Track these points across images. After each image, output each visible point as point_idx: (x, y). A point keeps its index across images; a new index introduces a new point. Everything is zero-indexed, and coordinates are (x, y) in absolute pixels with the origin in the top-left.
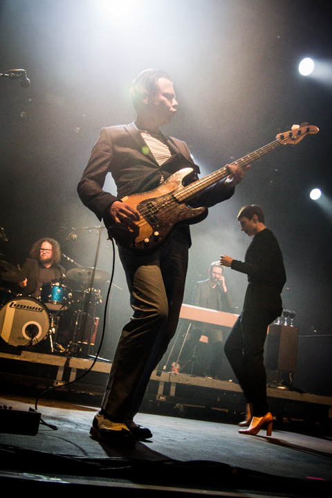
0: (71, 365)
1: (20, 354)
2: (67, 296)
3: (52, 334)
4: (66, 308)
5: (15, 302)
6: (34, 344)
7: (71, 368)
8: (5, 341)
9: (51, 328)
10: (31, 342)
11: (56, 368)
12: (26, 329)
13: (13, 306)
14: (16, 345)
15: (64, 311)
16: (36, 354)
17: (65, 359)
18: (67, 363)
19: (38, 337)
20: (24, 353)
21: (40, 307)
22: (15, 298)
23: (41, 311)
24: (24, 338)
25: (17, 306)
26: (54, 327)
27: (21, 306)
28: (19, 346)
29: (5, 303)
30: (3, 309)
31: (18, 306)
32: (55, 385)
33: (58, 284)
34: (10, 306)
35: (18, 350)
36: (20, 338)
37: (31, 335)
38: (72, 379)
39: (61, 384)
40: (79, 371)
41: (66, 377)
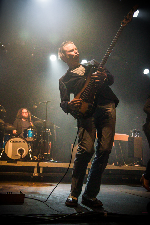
0: (40, 166)
1: (17, 163)
2: (35, 134)
3: (30, 152)
4: (35, 139)
5: (12, 140)
6: (22, 157)
8: (9, 158)
9: (29, 149)
10: (21, 157)
11: (34, 167)
12: (19, 151)
13: (11, 141)
14: (15, 159)
16: (24, 162)
18: (38, 164)
19: (24, 154)
20: (18, 162)
21: (24, 141)
22: (12, 138)
23: (24, 142)
24: (18, 155)
25: (13, 141)
26: (31, 149)
27: (15, 141)
28: (16, 159)
29: (8, 141)
30: (7, 143)
31: (14, 141)
32: (34, 175)
33: (30, 129)
34: (10, 142)
35: (16, 161)
36: (16, 156)
37: (21, 154)
38: (41, 172)
39: (37, 174)
40: (44, 168)
41: (38, 171)
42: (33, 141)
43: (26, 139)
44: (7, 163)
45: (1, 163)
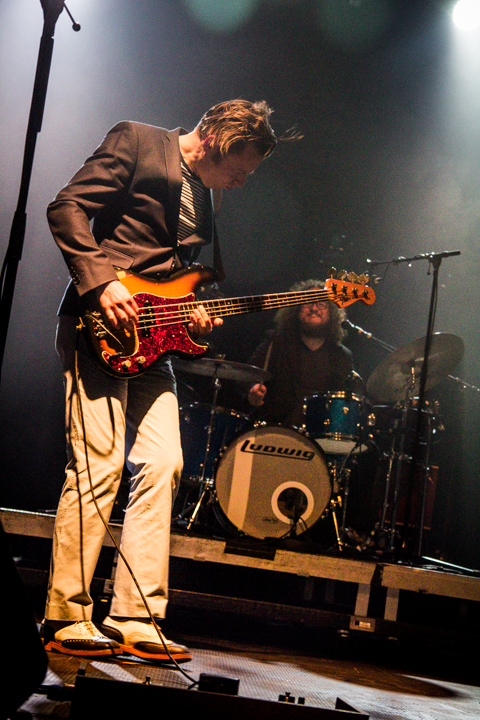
0: (385, 582)
1: (271, 558)
2: (364, 421)
3: (338, 510)
4: (364, 448)
5: (252, 440)
6: (299, 531)
7: (386, 589)
8: (236, 528)
9: (334, 496)
10: (293, 527)
11: (352, 589)
12: (280, 499)
13: (248, 448)
14: (261, 536)
15: (361, 455)
16: (306, 558)
17: (371, 568)
18: (377, 577)
19: (305, 516)
20: (281, 554)
21: (308, 449)
22: (247, 428)
23: (311, 458)
24: (276, 520)
25: (256, 449)
26: (341, 493)
27: (266, 449)
28: (267, 539)
29: (231, 443)
30: (229, 455)
31: (260, 447)
32: (353, 626)
34: (243, 449)
35: (267, 548)
36: (267, 520)
37: (292, 513)
38: (391, 613)
39: (366, 626)
40: (405, 596)
41: (376, 609)
42: (352, 456)
43: (321, 442)
44: (227, 551)
45: (200, 549)
